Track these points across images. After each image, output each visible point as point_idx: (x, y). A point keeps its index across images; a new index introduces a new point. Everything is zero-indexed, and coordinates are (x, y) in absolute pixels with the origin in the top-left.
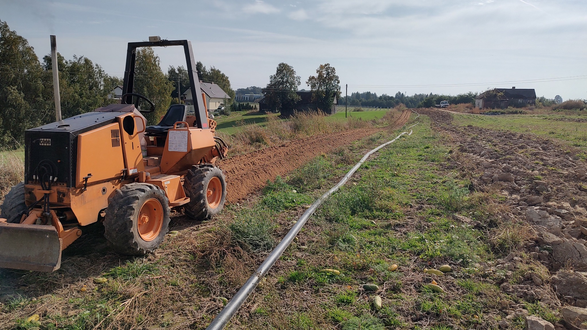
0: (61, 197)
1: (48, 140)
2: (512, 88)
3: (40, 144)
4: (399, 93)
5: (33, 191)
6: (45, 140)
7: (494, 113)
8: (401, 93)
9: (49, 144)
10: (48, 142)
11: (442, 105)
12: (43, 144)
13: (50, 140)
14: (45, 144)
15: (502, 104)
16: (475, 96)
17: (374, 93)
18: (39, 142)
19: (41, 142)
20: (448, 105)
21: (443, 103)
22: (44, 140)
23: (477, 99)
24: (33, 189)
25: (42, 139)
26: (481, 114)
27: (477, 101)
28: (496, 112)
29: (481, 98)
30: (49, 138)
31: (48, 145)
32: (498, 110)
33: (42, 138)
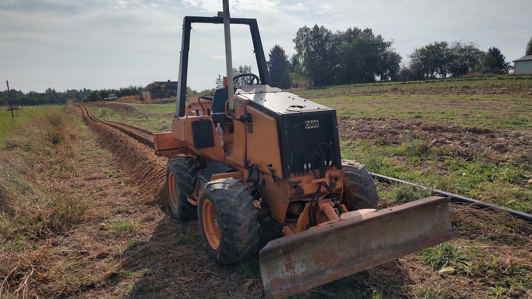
0: (333, 182)
1: (315, 121)
2: (167, 81)
3: (306, 128)
4: (50, 89)
5: (300, 185)
6: (312, 122)
7: (165, 102)
8: (52, 90)
9: (317, 126)
10: (315, 124)
11: (111, 98)
12: (309, 127)
13: (317, 121)
14: (312, 127)
15: (166, 95)
16: (140, 89)
17: (19, 91)
18: (304, 125)
19: (307, 125)
20: (116, 98)
21: (112, 97)
22: (310, 123)
23: (144, 91)
24: (300, 182)
25: (308, 122)
26: (154, 103)
27: (144, 94)
28: (166, 101)
29: (148, 90)
30: (316, 119)
31: (315, 127)
32: (167, 99)
33: (308, 120)
